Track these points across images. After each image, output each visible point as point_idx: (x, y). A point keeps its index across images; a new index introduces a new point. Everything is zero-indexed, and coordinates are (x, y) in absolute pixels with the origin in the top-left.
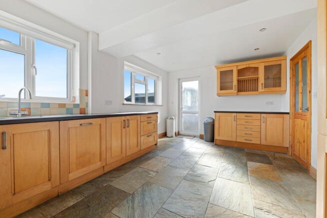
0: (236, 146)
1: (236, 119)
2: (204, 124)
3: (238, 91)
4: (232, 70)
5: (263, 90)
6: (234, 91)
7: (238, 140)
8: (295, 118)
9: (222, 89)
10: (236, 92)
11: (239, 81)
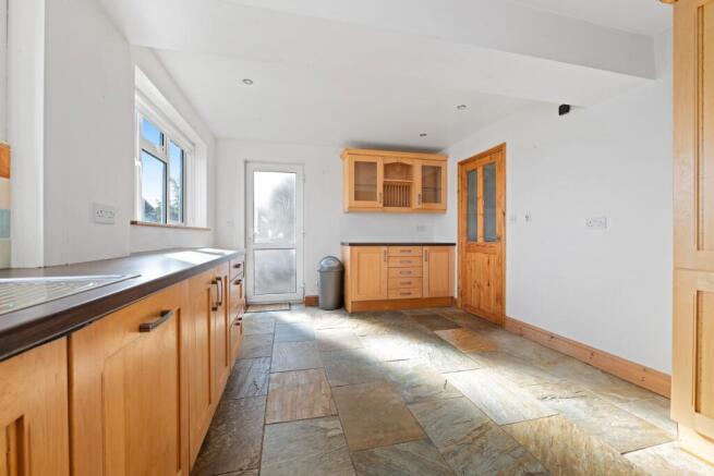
0: (387, 308)
1: (387, 258)
2: (320, 271)
3: (384, 205)
4: (375, 164)
5: (420, 206)
6: (378, 203)
7: (391, 297)
8: (467, 251)
9: (357, 197)
10: (381, 205)
11: (386, 186)
